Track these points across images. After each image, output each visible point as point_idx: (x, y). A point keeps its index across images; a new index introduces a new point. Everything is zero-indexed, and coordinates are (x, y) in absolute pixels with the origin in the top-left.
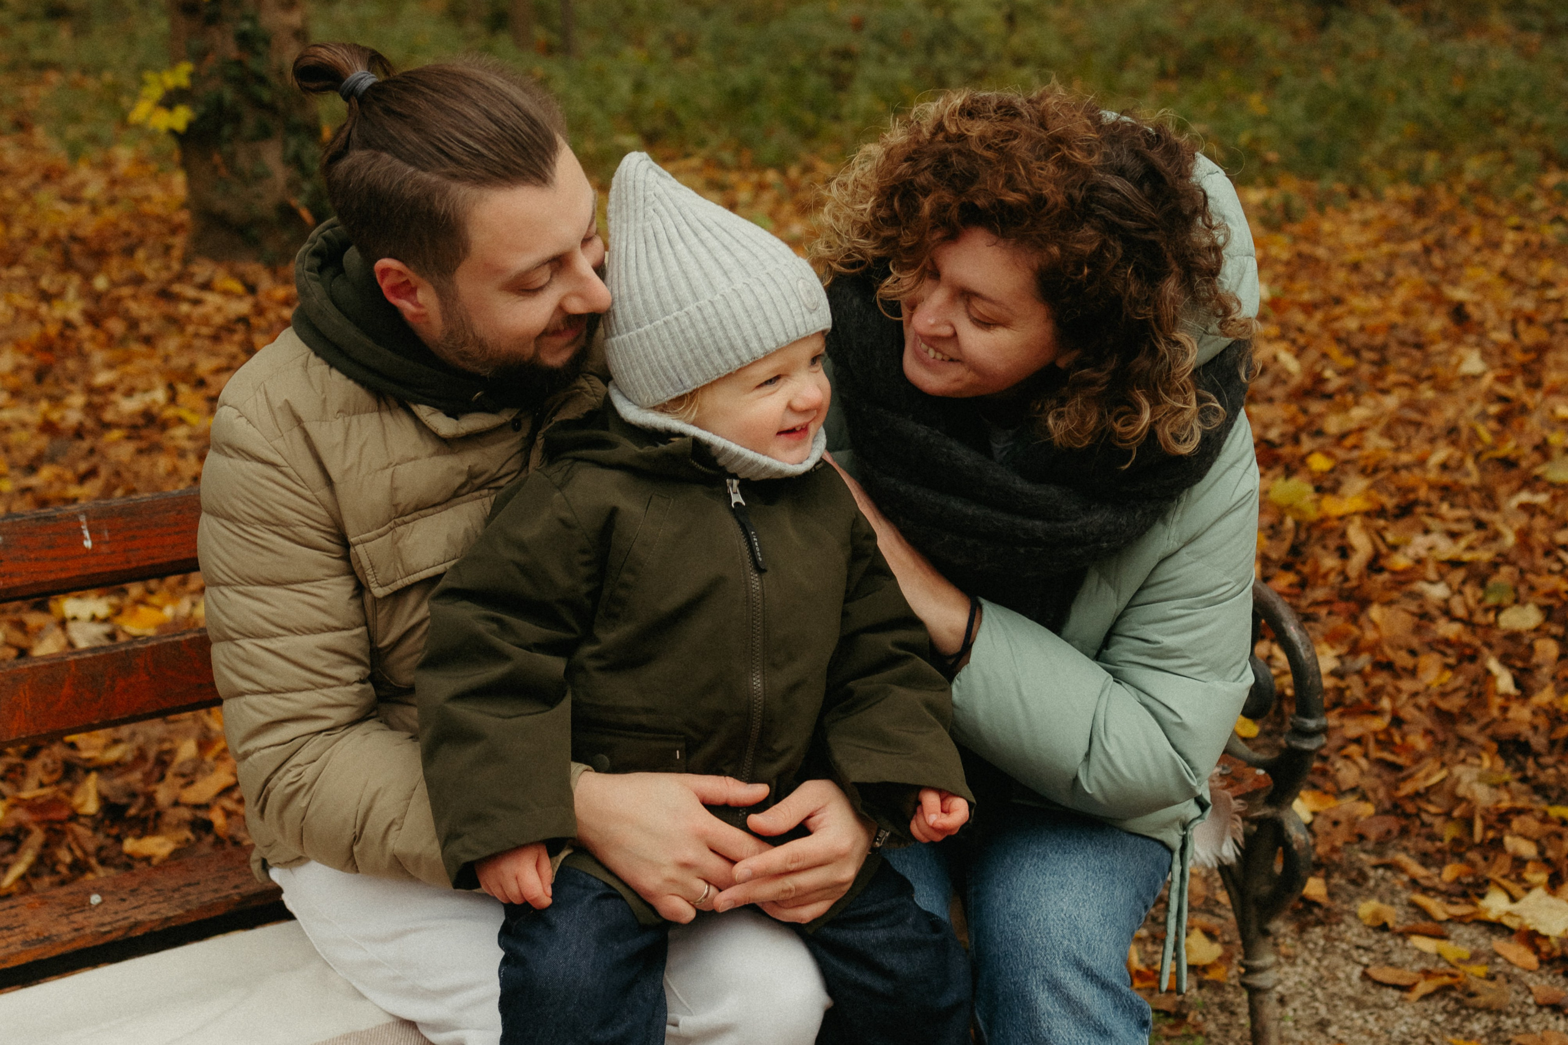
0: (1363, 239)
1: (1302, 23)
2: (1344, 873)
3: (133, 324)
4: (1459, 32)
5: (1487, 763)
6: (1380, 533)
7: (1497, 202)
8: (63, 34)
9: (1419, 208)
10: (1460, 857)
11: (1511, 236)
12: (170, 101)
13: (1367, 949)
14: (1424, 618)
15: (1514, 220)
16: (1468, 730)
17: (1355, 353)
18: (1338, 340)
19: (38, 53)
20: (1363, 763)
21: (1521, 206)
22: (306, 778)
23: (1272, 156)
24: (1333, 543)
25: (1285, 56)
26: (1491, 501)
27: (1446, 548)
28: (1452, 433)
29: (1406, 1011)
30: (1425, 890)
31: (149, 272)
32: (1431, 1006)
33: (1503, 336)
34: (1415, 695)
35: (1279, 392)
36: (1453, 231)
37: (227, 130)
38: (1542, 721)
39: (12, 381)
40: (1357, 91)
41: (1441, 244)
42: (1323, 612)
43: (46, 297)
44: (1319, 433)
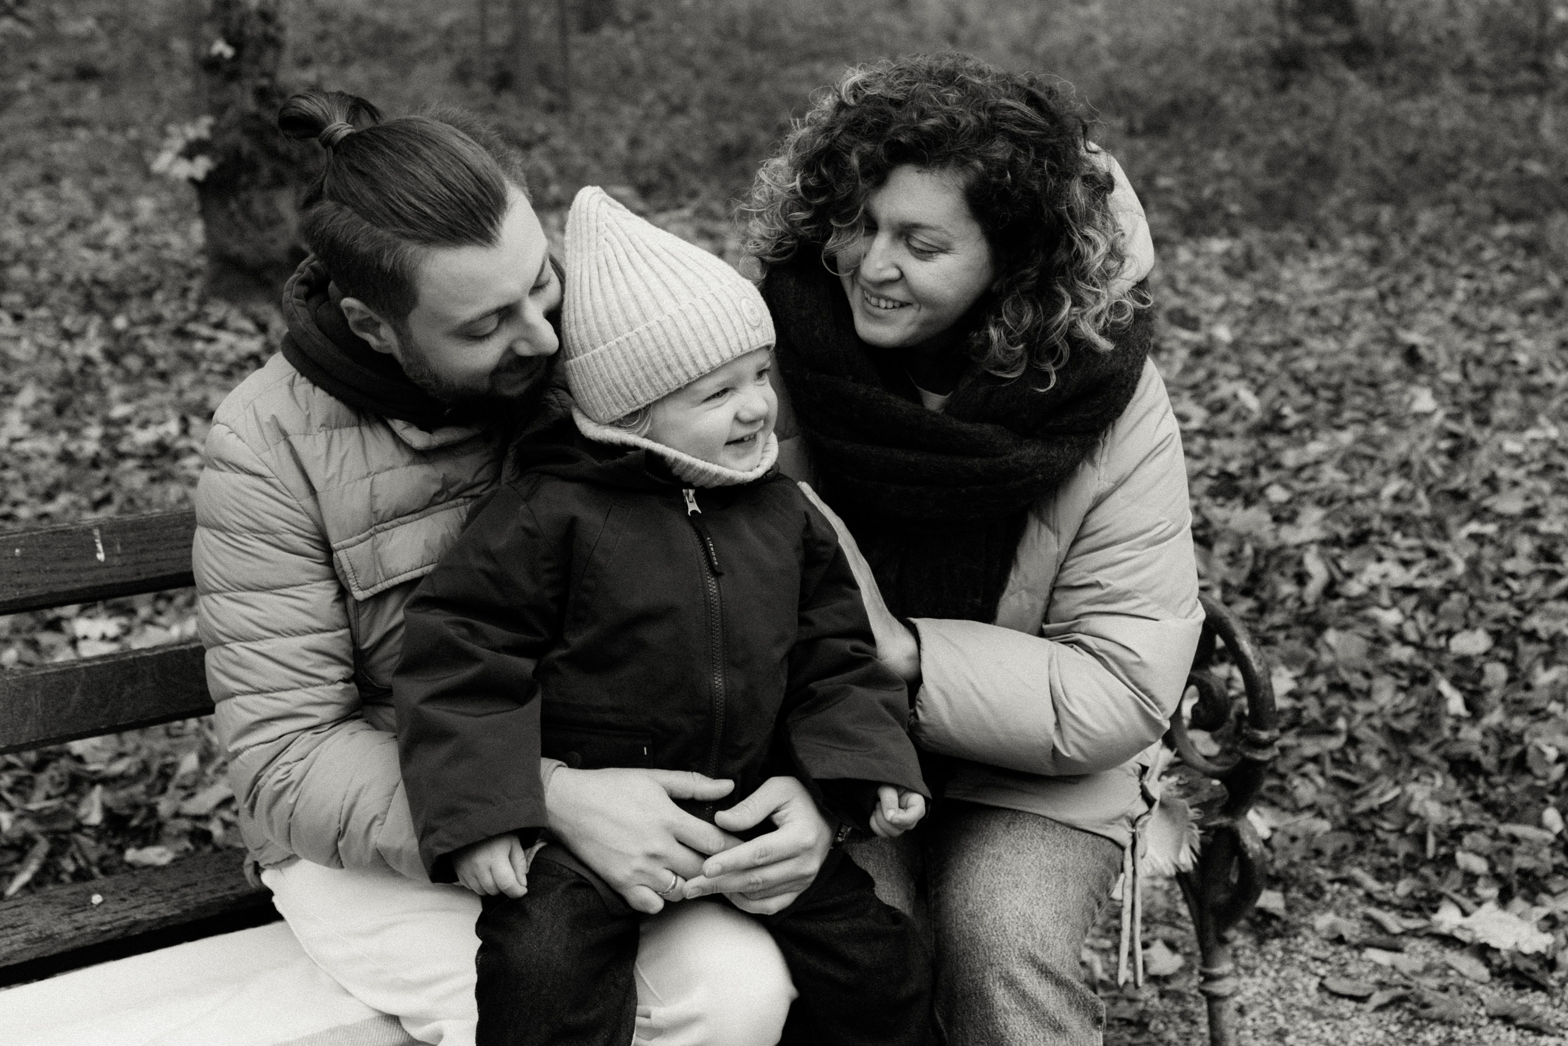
0: (1321, 286)
1: (1263, 85)
2: (1301, 887)
3: (150, 360)
4: (1412, 93)
5: (1439, 782)
6: (1335, 561)
7: (1449, 251)
8: (93, 94)
9: (1375, 257)
10: (1414, 872)
11: (1462, 284)
12: (191, 151)
13: (1324, 961)
14: (1378, 642)
15: (1465, 269)
16: (1421, 750)
17: (1313, 391)
18: (1296, 379)
19: (68, 112)
20: (1320, 781)
21: (1472, 255)
22: (295, 776)
23: (1235, 209)
24: (1290, 570)
25: (1247, 115)
26: (1441, 530)
27: (1399, 576)
28: (1404, 466)
29: (1362, 1021)
30: (1380, 904)
31: (167, 313)
32: (1386, 1016)
33: (1453, 377)
34: (1369, 715)
35: (1239, 427)
36: (1406, 279)
37: (244, 179)
38: (1492, 742)
39: (35, 414)
40: (1315, 148)
41: (1395, 291)
42: (1281, 636)
43: (68, 336)
44: (1277, 466)
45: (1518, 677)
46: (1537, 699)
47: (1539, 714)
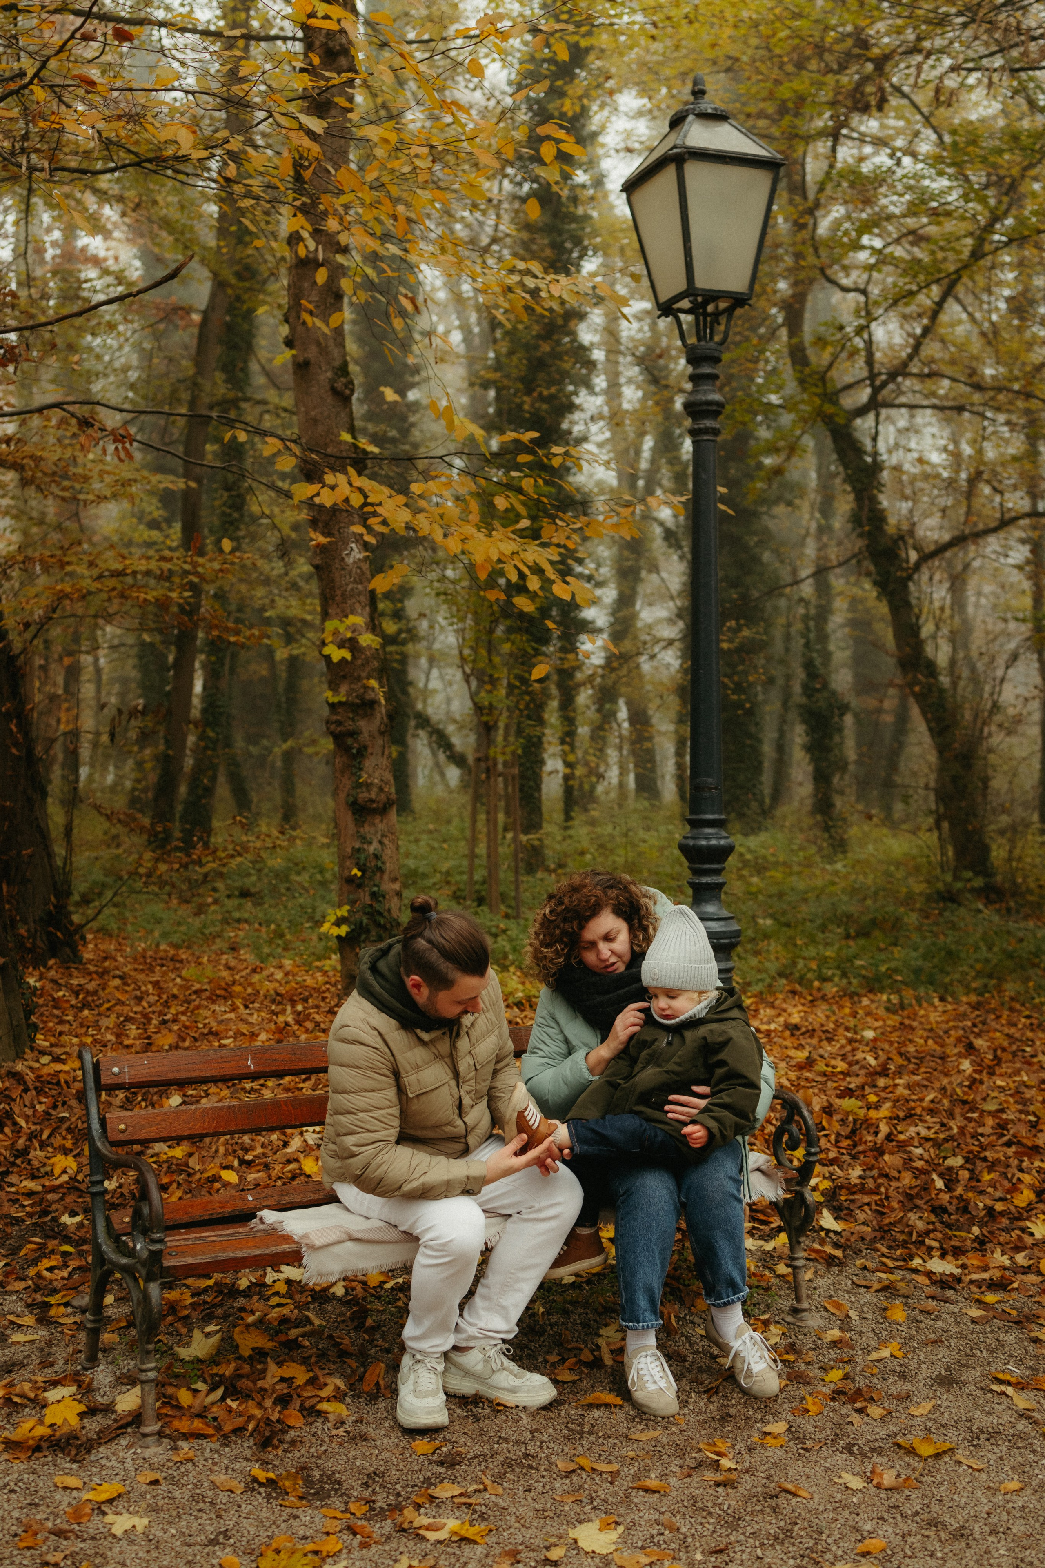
3: (317, 1024)
6: (895, 1126)
12: (338, 923)
16: (919, 1202)
17: (908, 1060)
18: (901, 1054)
34: (897, 1188)
35: (862, 1072)
37: (363, 937)
38: (955, 1201)
43: (274, 1013)
44: (875, 1086)
45: (975, 1177)
46: (981, 1186)
47: (982, 1192)
